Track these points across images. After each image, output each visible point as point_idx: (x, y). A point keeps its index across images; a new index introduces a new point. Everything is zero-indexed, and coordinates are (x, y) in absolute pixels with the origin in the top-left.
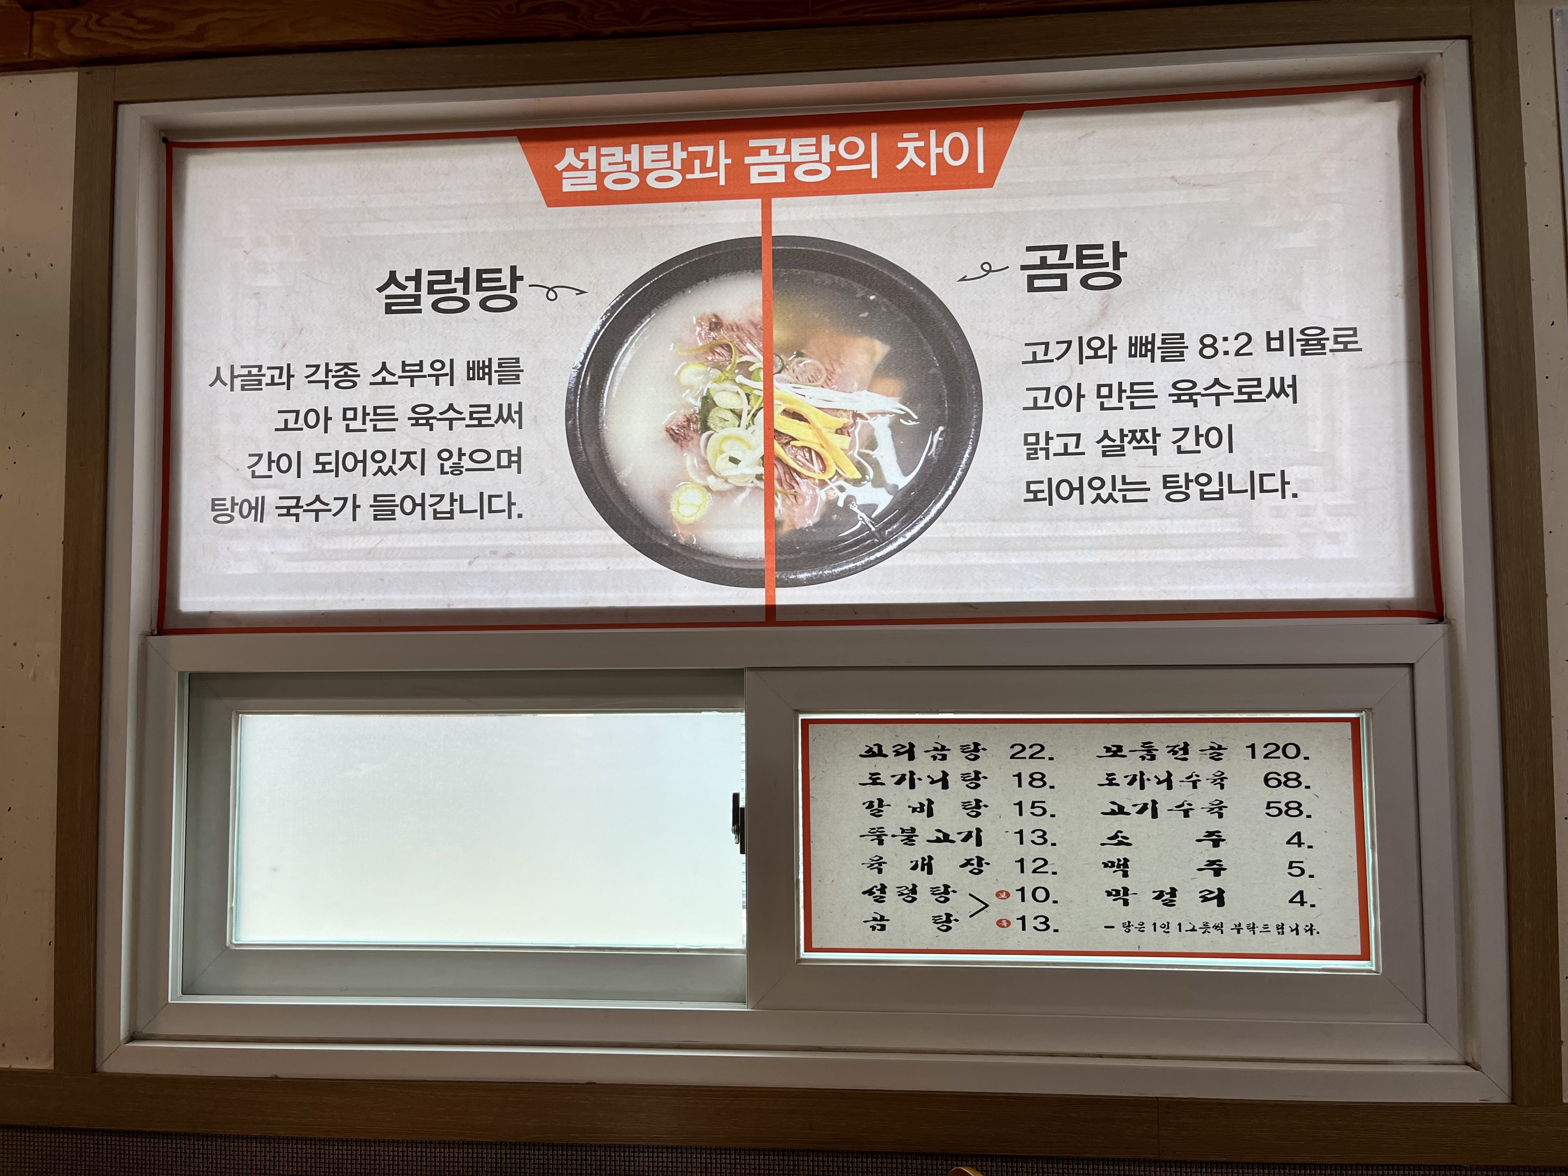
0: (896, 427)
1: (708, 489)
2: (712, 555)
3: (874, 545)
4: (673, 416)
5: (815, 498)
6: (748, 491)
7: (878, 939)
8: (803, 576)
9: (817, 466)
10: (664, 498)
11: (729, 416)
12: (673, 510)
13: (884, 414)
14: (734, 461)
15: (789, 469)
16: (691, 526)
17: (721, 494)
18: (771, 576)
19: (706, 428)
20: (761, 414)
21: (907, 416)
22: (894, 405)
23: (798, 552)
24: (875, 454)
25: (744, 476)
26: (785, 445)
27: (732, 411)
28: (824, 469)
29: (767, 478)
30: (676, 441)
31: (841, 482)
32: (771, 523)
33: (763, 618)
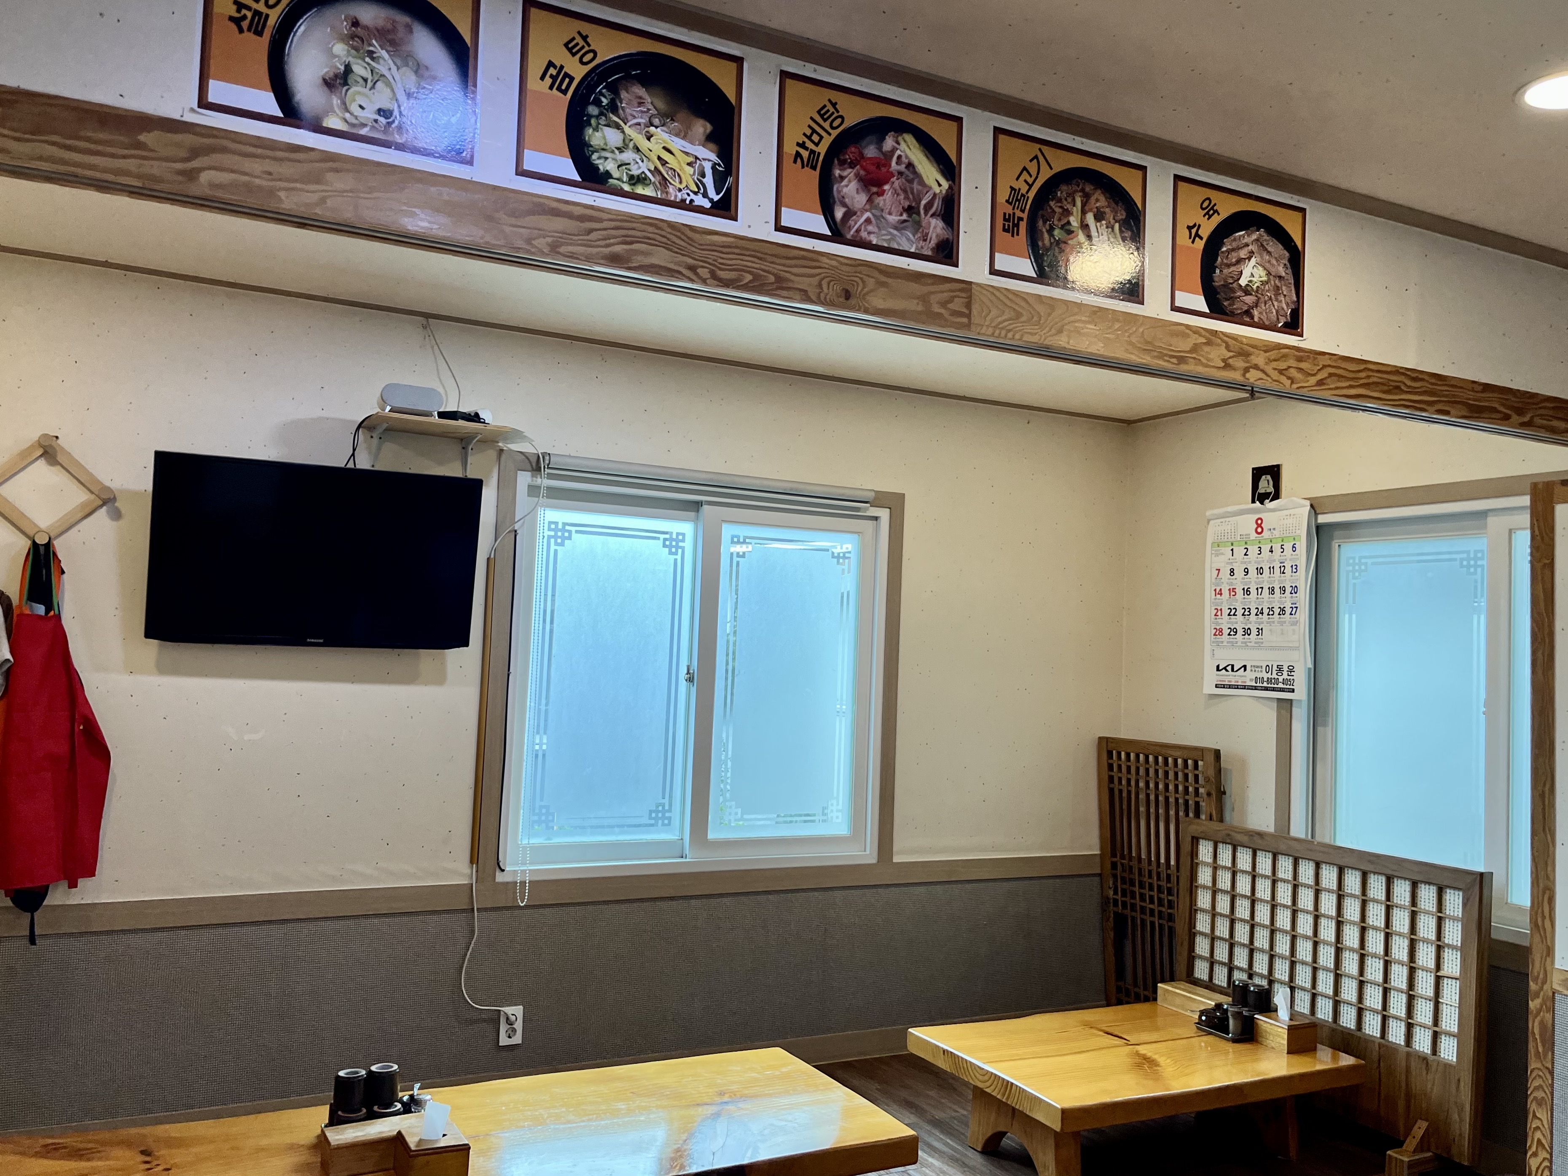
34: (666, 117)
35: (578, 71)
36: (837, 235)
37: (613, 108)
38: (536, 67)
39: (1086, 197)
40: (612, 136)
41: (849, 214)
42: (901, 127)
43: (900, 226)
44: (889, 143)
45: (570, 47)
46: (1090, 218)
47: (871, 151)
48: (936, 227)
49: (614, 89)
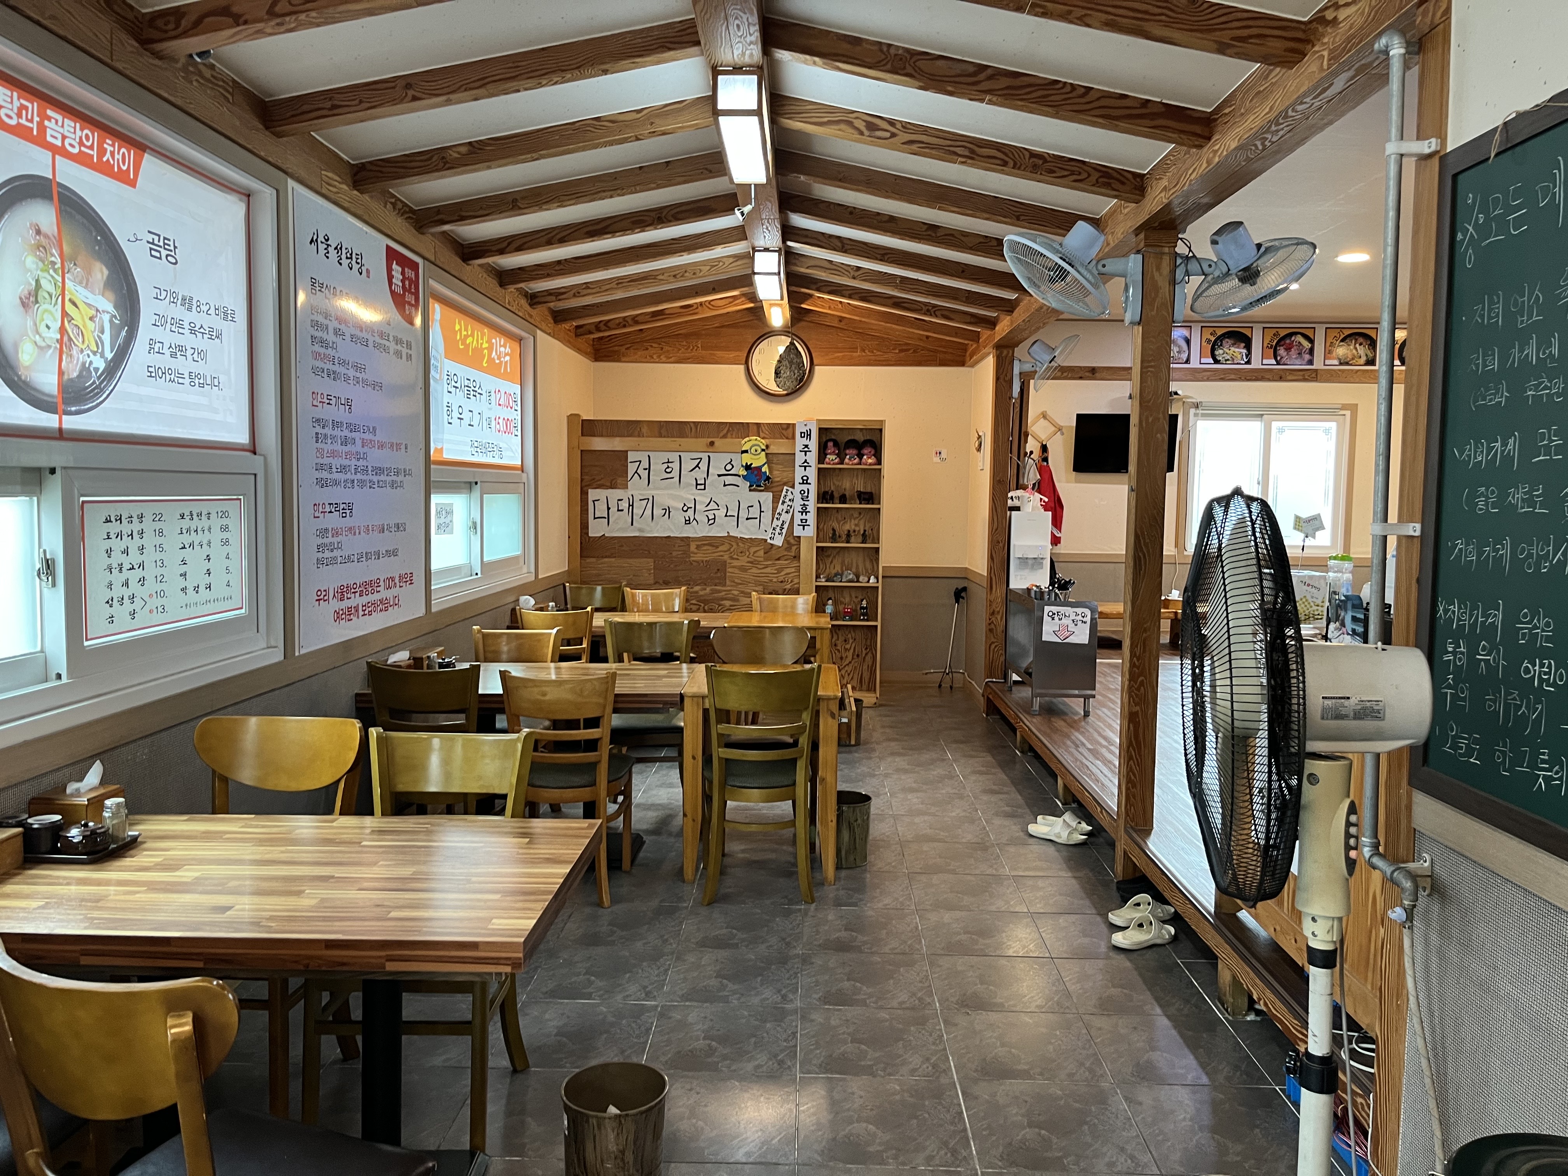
0: (111, 321)
1: (35, 343)
2: (35, 390)
3: (98, 393)
4: (22, 290)
5: (78, 358)
6: (52, 349)
7: (112, 628)
8: (73, 409)
9: (81, 340)
10: (16, 346)
11: (47, 296)
12: (20, 355)
13: (108, 312)
14: (48, 327)
15: (70, 339)
16: (27, 368)
17: (40, 348)
18: (61, 407)
19: (37, 302)
20: (60, 297)
21: (115, 317)
22: (110, 307)
23: (70, 393)
24: (103, 337)
25: (51, 338)
26: (69, 322)
27: (48, 293)
28: (83, 342)
29: (60, 341)
30: (24, 306)
31: (89, 352)
32: (61, 373)
33: (58, 435)
34: (1233, 345)
35: (1213, 339)
36: (1278, 363)
37: (1221, 345)
38: (1204, 340)
39: (1356, 340)
40: (1221, 352)
41: (1282, 358)
42: (1296, 334)
43: (1296, 358)
44: (1293, 338)
45: (1211, 334)
46: (1357, 345)
47: (1288, 341)
48: (1307, 357)
49: (1221, 341)
